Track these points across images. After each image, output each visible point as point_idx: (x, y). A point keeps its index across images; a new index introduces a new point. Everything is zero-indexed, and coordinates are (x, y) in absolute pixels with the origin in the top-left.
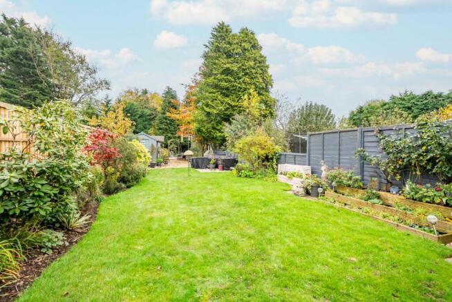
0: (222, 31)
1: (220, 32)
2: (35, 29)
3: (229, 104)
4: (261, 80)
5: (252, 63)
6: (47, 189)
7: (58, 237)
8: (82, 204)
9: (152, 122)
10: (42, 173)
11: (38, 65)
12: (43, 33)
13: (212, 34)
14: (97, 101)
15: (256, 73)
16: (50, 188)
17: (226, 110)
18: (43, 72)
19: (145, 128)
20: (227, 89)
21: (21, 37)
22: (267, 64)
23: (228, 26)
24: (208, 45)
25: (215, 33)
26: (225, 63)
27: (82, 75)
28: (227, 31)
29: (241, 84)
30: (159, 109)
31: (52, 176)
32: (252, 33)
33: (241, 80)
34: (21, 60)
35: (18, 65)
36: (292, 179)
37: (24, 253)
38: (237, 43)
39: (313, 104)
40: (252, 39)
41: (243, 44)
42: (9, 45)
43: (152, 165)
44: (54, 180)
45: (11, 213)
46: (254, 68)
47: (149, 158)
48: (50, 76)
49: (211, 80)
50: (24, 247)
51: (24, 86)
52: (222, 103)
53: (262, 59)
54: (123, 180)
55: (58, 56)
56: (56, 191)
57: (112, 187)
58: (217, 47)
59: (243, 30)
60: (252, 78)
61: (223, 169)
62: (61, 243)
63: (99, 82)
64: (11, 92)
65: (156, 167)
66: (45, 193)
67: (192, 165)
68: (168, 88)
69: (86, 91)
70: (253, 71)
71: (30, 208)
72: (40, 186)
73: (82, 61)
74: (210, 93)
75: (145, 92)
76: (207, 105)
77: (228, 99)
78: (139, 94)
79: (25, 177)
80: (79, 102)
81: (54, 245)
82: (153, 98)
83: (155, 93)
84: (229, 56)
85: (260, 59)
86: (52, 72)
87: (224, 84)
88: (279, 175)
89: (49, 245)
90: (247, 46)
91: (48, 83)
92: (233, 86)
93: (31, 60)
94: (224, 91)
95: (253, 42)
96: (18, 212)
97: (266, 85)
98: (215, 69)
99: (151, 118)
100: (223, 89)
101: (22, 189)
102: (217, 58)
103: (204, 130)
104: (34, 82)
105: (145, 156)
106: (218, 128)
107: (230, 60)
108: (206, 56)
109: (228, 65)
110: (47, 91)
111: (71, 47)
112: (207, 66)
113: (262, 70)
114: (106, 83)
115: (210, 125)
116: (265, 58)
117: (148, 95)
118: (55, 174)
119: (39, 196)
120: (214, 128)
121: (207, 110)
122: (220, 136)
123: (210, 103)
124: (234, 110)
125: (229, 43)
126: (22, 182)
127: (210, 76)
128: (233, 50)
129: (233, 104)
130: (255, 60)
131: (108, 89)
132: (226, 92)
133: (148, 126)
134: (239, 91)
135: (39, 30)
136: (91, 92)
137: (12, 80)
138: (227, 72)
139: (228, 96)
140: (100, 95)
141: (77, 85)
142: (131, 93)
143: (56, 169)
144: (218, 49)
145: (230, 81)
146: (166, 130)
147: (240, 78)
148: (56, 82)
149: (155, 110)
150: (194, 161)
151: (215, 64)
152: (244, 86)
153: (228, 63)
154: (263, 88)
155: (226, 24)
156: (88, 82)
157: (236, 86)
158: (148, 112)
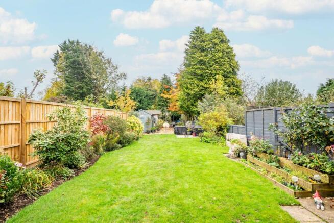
0: (198, 33)
1: (196, 33)
2: (84, 46)
3: (202, 86)
4: (228, 66)
5: (220, 54)
6: (64, 147)
7: (71, 172)
8: (88, 156)
9: (154, 100)
10: (63, 140)
11: (85, 68)
12: (88, 46)
13: (191, 36)
14: (118, 87)
15: (224, 61)
16: (67, 147)
17: (201, 91)
18: (87, 71)
19: (149, 105)
20: (202, 75)
21: (76, 52)
22: (234, 53)
23: (203, 28)
24: (188, 44)
25: (193, 35)
26: (200, 56)
27: (109, 71)
28: (201, 33)
29: (212, 71)
30: (159, 91)
31: (67, 141)
32: (222, 31)
33: (212, 68)
34: (76, 65)
35: (74, 69)
36: (233, 144)
37: (55, 178)
38: (209, 40)
39: (279, 81)
40: (221, 35)
41: (214, 41)
42: (70, 57)
43: (148, 132)
44: (68, 143)
45: (49, 158)
46: (222, 58)
47: (142, 128)
48: (91, 74)
49: (190, 69)
50: (55, 175)
51: (77, 81)
52: (198, 86)
53: (229, 50)
54: (120, 142)
55: (96, 60)
56: (69, 148)
57: (111, 147)
58: (194, 44)
59: (215, 29)
60: (221, 65)
61: (196, 135)
62: (71, 175)
63: (119, 74)
64: (70, 86)
65: (151, 133)
66: (64, 150)
67: (175, 132)
68: (165, 75)
69: (112, 81)
70: (222, 60)
71: (57, 156)
72: (61, 146)
73: (109, 62)
74: (189, 79)
75: (149, 79)
76: (187, 88)
77: (202, 82)
78: (145, 81)
79: (56, 141)
80: (108, 88)
81: (68, 175)
82: (154, 83)
83: (156, 79)
84: (203, 50)
85: (227, 50)
86: (92, 71)
87: (199, 72)
88: (227, 142)
89: (65, 175)
90: (216, 41)
91: (90, 78)
92: (206, 73)
93: (80, 64)
94: (199, 77)
95: (221, 38)
96: (52, 158)
97: (233, 70)
98: (192, 61)
99: (153, 98)
100: (198, 75)
101: (54, 147)
102: (194, 53)
103: (185, 106)
104: (82, 78)
105: (139, 126)
106: (195, 104)
107: (203, 54)
108: (186, 52)
109: (202, 58)
110: (89, 83)
111: (103, 54)
112: (187, 60)
113: (229, 58)
114: (124, 75)
115: (189, 103)
116: (232, 49)
117: (152, 81)
118: (68, 140)
119: (62, 151)
120: (192, 105)
121: (188, 91)
122: (196, 111)
123: (189, 86)
124: (207, 91)
125: (203, 41)
126: (54, 144)
127: (189, 66)
128: (206, 46)
129: (206, 86)
130: (223, 51)
131: (125, 79)
132: (201, 78)
133: (151, 103)
134: (210, 76)
135: (86, 45)
136: (115, 81)
137: (71, 78)
138: (202, 62)
139: (202, 81)
140: (120, 83)
141: (106, 77)
142: (140, 80)
143: (69, 138)
144: (195, 47)
145: (203, 69)
146: (163, 105)
147: (211, 66)
148: (94, 77)
149: (156, 91)
150: (176, 129)
151: (192, 57)
152: (214, 72)
153: (202, 56)
154: (230, 72)
155: (201, 27)
156: (113, 75)
157: (208, 73)
158: (150, 93)
